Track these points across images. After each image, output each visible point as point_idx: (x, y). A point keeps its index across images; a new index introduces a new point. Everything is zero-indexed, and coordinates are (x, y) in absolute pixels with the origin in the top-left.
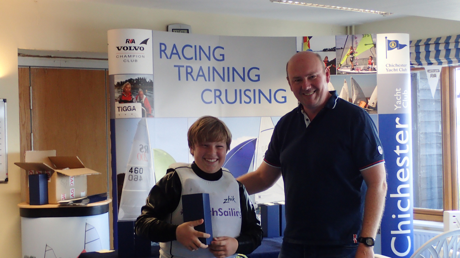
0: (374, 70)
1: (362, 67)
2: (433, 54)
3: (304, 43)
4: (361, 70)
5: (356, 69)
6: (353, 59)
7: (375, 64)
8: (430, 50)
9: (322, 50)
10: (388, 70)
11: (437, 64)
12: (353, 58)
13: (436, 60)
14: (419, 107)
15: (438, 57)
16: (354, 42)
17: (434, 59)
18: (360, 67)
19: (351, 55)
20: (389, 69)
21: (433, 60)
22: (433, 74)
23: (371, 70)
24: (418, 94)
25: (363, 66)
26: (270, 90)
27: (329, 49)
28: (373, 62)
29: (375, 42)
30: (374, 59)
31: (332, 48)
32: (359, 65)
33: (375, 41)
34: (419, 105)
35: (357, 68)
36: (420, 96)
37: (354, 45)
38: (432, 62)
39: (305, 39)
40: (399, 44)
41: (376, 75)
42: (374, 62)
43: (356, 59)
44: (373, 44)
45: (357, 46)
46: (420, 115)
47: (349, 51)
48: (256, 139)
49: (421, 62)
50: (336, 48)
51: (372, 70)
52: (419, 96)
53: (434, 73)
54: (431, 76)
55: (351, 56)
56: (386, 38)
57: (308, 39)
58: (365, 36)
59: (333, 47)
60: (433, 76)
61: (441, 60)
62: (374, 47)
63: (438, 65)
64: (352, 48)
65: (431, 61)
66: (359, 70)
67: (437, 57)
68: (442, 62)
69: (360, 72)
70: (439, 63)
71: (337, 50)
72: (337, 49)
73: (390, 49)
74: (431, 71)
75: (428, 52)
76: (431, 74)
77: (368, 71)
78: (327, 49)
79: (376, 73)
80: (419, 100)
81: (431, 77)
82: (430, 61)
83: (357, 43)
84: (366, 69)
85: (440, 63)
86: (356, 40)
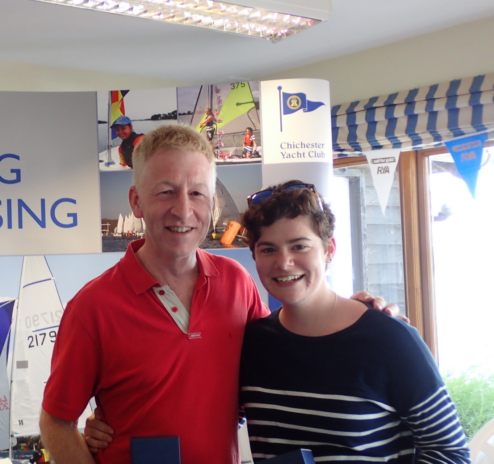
0: (257, 156)
1: (231, 151)
2: (381, 128)
3: (113, 104)
4: (230, 158)
5: (220, 155)
6: (212, 135)
7: (259, 144)
8: (376, 120)
9: (150, 118)
10: (285, 156)
11: (391, 146)
12: (212, 132)
13: (389, 139)
14: (366, 238)
15: (393, 133)
16: (215, 100)
17: (385, 138)
18: (228, 151)
19: (208, 127)
20: (288, 152)
21: (382, 140)
22: (382, 167)
23: (250, 157)
24: (362, 214)
25: (234, 148)
26: (43, 201)
27: (164, 115)
28: (254, 138)
29: (258, 98)
30: (256, 133)
31: (169, 114)
32: (226, 146)
33: (257, 96)
34: (365, 235)
35: (222, 153)
36: (367, 217)
37: (215, 106)
38: (381, 144)
39: (114, 96)
40: (308, 101)
41: (261, 165)
42: (255, 140)
43: (218, 133)
44: (253, 102)
45: (220, 107)
46: (366, 253)
47: (204, 119)
48: (13, 302)
49: (359, 145)
50: (179, 112)
51: (253, 156)
52: (364, 218)
53: (384, 165)
54: (379, 171)
55: (208, 129)
56: (280, 88)
57: (120, 96)
58: (236, 86)
59: (171, 112)
60: (382, 171)
61: (399, 139)
62: (255, 108)
63: (393, 148)
64: (210, 112)
65: (379, 142)
66: (226, 157)
67: (390, 133)
68: (401, 141)
69: (228, 160)
70: (394, 144)
71: (180, 116)
72: (180, 114)
73: (287, 111)
74: (378, 161)
75: (372, 124)
76: (379, 168)
77: (244, 157)
78: (159, 115)
79: (260, 162)
80: (364, 226)
81: (378, 173)
82: (377, 141)
83: (220, 102)
84: (240, 154)
85: (397, 145)
86: (219, 95)
